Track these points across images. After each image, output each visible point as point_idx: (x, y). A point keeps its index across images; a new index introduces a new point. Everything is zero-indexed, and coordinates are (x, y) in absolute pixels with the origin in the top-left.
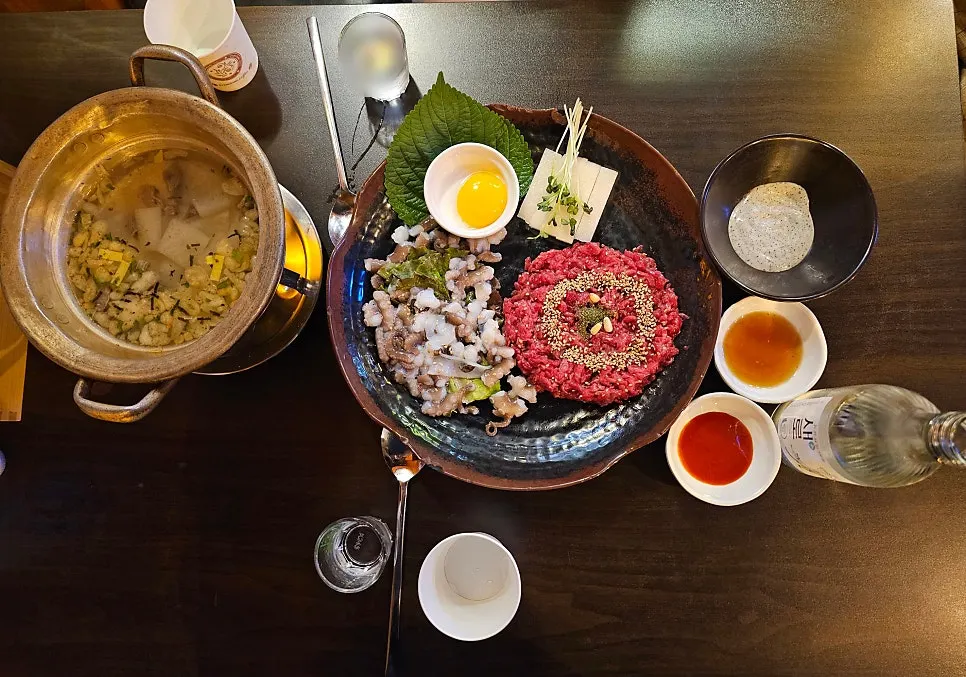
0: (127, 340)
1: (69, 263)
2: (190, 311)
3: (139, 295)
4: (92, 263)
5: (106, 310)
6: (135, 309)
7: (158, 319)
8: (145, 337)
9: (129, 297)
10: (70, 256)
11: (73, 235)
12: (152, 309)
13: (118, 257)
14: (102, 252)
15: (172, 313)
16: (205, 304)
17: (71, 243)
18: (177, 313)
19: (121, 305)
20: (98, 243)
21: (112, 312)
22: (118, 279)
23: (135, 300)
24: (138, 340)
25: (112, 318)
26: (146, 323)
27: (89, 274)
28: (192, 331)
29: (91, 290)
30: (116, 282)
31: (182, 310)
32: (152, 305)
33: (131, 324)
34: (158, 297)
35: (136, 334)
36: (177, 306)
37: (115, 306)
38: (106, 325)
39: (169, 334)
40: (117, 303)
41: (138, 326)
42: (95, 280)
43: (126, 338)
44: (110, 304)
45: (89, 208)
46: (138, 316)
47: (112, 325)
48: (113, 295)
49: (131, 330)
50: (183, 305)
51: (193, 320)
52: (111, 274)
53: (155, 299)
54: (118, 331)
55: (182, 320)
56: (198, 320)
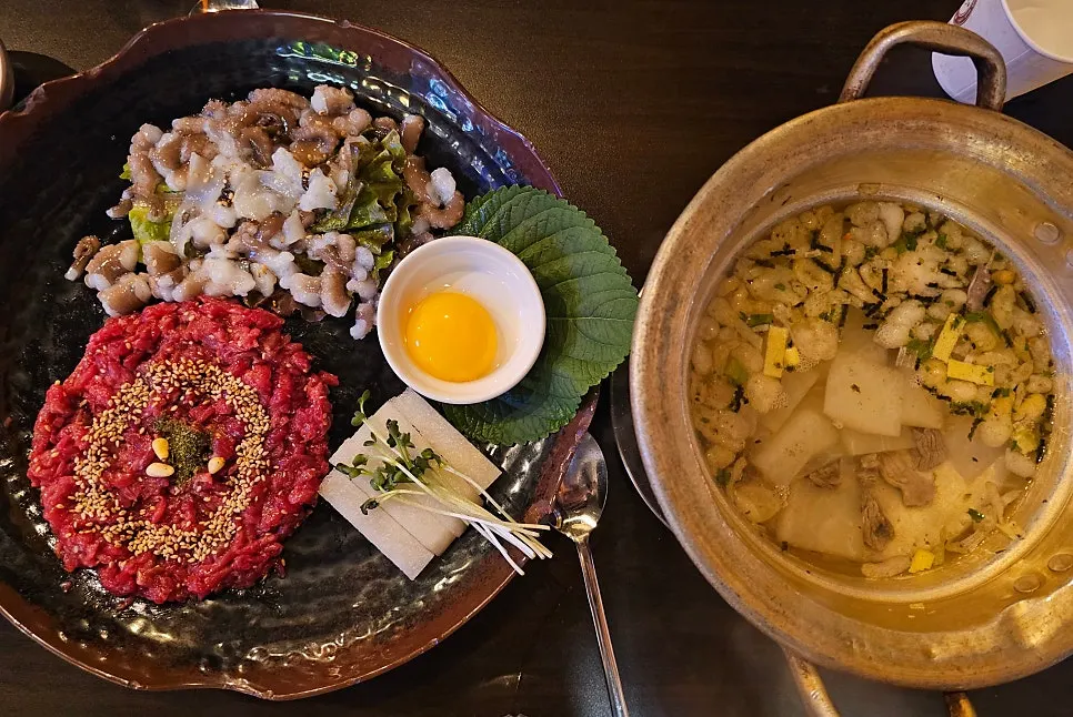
0: (926, 212)
1: (1051, 364)
2: (813, 267)
3: (909, 297)
4: (1005, 358)
5: (973, 269)
6: (916, 270)
7: (871, 252)
8: (894, 217)
9: (931, 293)
10: (1049, 375)
11: (1047, 415)
12: (885, 271)
13: (955, 369)
14: (989, 379)
15: (844, 260)
16: (785, 281)
17: (1050, 399)
18: (834, 261)
19: (942, 278)
20: (995, 395)
21: (958, 265)
22: (955, 325)
23: (920, 288)
24: (907, 214)
25: (957, 252)
26: (893, 245)
27: (1007, 338)
28: (802, 231)
29: (1003, 307)
30: (957, 322)
31: (827, 268)
32: (885, 277)
33: (922, 242)
34: (875, 292)
35: (910, 228)
36: (837, 275)
37: (954, 274)
38: (967, 240)
39: (847, 223)
40: (951, 283)
41: (908, 240)
42: (996, 325)
43: (927, 217)
44: (965, 281)
45: (1023, 465)
46: (910, 259)
47: (956, 240)
48: (960, 297)
49: (920, 233)
50: (826, 277)
51: (803, 251)
52: (967, 338)
53: (880, 290)
54: (945, 229)
55: (824, 248)
56: (794, 252)
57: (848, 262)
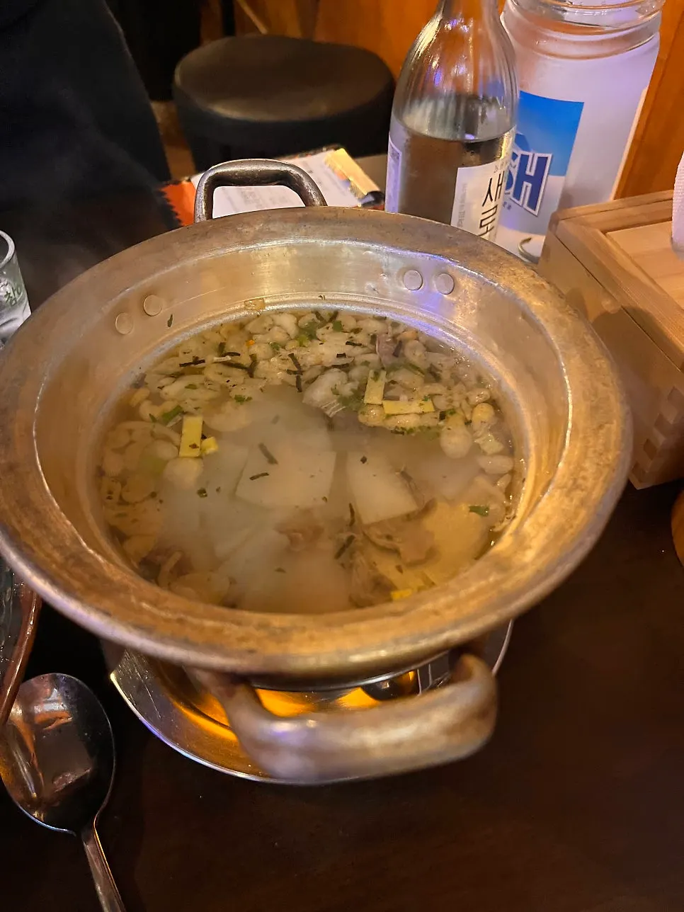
15: (253, 357)
54: (339, 319)
55: (232, 354)
56: (203, 361)
57: (258, 358)
